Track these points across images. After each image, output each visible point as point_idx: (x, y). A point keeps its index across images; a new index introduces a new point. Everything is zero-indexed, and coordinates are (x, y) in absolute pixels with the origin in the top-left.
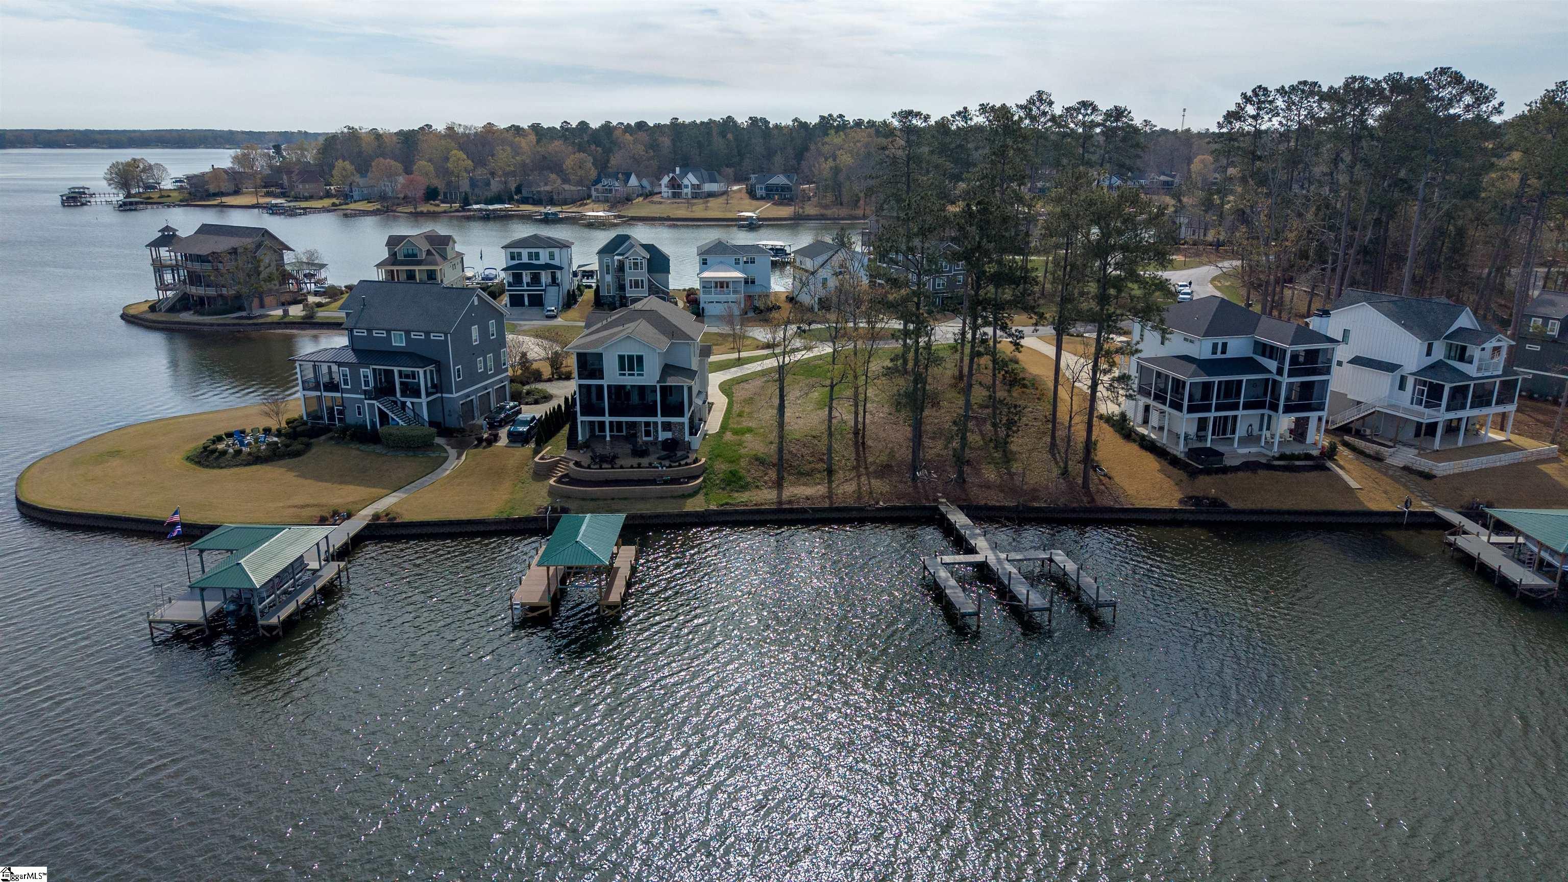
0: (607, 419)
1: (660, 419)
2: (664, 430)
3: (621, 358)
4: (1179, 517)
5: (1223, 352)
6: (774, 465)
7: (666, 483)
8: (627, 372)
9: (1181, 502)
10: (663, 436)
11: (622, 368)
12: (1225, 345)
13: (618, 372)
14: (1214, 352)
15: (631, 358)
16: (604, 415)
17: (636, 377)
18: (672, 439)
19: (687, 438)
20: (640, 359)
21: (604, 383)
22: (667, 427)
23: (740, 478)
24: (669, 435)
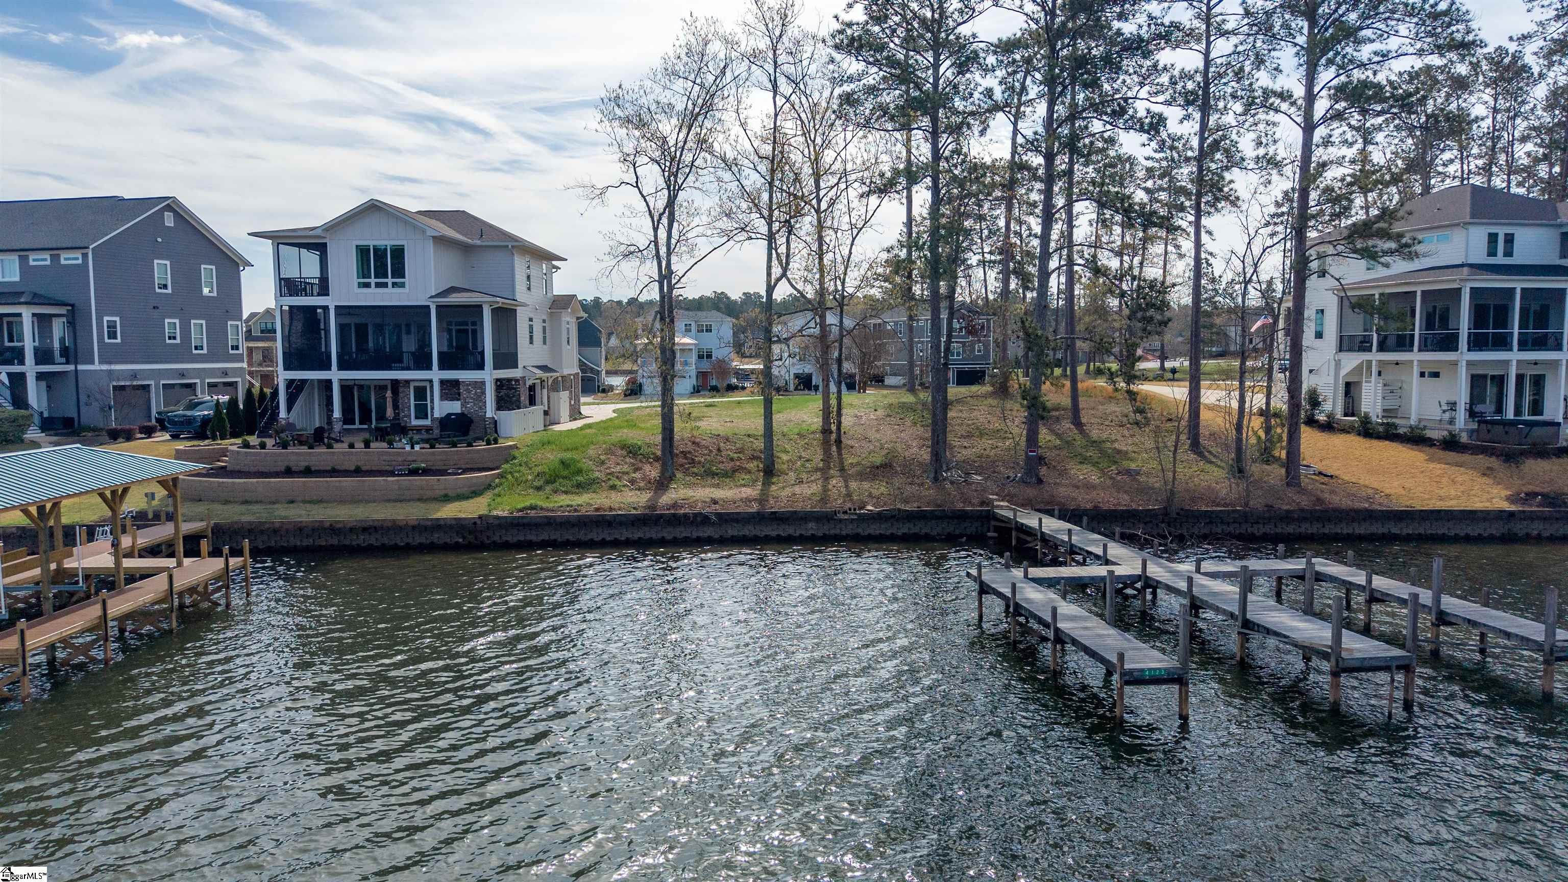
0: (335, 375)
1: (436, 374)
2: (444, 397)
3: (363, 252)
4: (1520, 528)
5: (1508, 253)
6: (657, 459)
7: (414, 472)
8: (373, 281)
9: (1510, 499)
10: (441, 408)
11: (364, 272)
12: (1510, 239)
13: (356, 281)
14: (1492, 253)
15: (380, 253)
16: (329, 368)
17: (390, 290)
18: (462, 415)
19: (490, 411)
20: (399, 253)
21: (330, 301)
22: (451, 389)
23: (579, 472)
24: (455, 407)
